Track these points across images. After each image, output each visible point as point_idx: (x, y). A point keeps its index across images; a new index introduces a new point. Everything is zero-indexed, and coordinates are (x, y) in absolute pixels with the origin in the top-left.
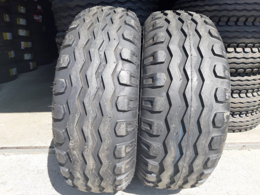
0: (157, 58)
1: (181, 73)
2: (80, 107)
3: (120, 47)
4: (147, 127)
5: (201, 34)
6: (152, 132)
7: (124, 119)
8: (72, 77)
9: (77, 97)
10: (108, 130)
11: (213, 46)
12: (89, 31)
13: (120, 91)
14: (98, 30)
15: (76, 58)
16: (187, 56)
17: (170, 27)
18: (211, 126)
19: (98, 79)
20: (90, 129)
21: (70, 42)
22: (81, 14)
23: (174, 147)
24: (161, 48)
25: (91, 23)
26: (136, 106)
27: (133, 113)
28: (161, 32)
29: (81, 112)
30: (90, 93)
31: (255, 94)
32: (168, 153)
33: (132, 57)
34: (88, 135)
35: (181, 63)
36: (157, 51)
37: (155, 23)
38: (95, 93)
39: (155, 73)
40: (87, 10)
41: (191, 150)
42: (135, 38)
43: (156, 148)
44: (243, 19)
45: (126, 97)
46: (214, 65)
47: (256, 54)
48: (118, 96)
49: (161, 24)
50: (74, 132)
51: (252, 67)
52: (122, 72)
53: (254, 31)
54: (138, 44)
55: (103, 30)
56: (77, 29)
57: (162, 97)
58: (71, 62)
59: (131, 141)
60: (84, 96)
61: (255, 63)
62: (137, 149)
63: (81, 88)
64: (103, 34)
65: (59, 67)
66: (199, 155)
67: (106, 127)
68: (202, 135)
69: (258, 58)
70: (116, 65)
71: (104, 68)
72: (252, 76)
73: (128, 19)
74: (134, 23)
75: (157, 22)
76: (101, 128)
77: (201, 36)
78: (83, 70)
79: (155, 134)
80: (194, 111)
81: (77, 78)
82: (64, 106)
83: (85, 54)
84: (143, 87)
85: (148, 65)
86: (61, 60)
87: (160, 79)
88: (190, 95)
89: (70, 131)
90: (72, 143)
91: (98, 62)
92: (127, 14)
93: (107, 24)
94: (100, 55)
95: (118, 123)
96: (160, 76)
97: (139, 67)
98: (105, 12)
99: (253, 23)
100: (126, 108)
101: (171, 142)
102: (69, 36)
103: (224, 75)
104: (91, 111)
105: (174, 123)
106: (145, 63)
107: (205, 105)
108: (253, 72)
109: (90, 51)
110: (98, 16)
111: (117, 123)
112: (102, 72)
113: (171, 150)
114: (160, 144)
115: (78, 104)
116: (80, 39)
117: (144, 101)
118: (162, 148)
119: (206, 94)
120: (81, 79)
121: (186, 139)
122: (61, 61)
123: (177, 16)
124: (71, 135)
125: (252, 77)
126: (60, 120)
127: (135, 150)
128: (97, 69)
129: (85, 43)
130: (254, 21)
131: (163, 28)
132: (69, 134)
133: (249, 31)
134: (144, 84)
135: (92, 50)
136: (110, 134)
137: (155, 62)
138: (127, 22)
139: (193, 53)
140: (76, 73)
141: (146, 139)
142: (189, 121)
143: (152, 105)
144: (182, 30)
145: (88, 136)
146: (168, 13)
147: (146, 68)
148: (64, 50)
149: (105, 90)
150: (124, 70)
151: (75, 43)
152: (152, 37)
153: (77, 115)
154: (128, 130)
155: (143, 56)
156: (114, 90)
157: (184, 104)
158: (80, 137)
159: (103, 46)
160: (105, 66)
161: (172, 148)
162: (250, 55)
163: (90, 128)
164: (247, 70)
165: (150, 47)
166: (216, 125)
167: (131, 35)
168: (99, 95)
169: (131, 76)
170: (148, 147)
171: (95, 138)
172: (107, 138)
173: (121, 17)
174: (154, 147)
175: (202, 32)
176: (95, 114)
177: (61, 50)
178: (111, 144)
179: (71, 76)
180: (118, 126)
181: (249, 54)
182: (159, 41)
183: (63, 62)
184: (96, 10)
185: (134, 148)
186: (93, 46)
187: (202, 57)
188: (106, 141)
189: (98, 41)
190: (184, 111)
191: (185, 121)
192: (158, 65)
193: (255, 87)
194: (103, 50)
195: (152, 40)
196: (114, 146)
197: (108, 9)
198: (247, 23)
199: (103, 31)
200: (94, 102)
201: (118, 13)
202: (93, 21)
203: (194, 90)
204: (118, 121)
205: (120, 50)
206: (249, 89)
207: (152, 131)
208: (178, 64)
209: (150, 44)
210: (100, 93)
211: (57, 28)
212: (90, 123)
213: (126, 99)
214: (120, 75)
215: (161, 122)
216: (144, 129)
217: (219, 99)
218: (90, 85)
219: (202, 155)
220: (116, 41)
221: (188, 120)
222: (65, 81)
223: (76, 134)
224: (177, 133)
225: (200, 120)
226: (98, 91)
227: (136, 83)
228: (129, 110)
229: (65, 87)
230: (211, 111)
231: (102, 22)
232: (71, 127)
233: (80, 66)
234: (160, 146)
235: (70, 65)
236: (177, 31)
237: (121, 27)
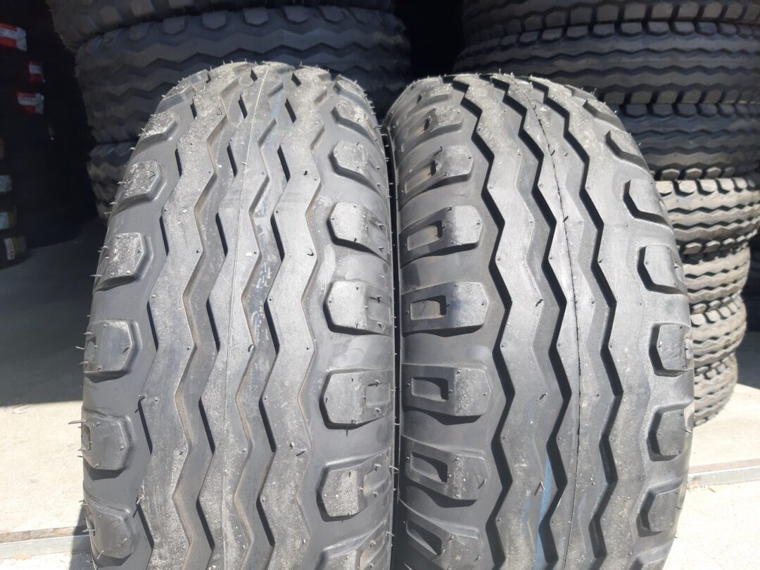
0: (451, 231)
1: (536, 280)
2: (189, 423)
3: (325, 201)
4: (429, 471)
5: (585, 147)
6: (450, 490)
7: (350, 456)
8: (156, 312)
9: (177, 384)
10: (293, 502)
11: (627, 186)
12: (213, 145)
13: (335, 355)
14: (247, 141)
15: (170, 245)
16: (552, 221)
17: (485, 128)
18: (646, 456)
19: (254, 314)
20: (227, 503)
21: (147, 187)
22: (181, 89)
23: (527, 537)
24: (462, 195)
25: (220, 118)
26: (389, 400)
27: (380, 429)
28: (454, 143)
29: (194, 439)
30: (225, 370)
31: (713, 315)
32: (507, 560)
33: (367, 231)
34: (221, 523)
35: (533, 246)
36: (451, 209)
37: (432, 112)
38: (244, 368)
39: (450, 281)
40: (199, 77)
41: (584, 544)
42: (373, 166)
43: (463, 547)
44: (668, 97)
45: (355, 375)
46: (637, 249)
47: (711, 196)
48: (328, 371)
49: (452, 118)
50: (167, 515)
51: (703, 237)
52: (339, 286)
53: (703, 131)
54: (383, 186)
55: (261, 142)
56: (171, 139)
57: (478, 363)
58: (152, 257)
59: (374, 527)
60: (203, 382)
61: (709, 223)
63: (190, 351)
64: (263, 154)
65: (106, 278)
66: (608, 558)
67: (289, 493)
68: (620, 489)
69: (718, 210)
70: (314, 261)
71: (274, 276)
72: (701, 261)
73: (342, 103)
74: (365, 116)
75: (437, 113)
76: (267, 497)
77: (589, 154)
78: (195, 285)
79: (459, 496)
80: (590, 409)
81: (175, 316)
82: (129, 419)
83: (203, 228)
84: (409, 331)
85: (422, 254)
86: (116, 251)
87: (467, 302)
88: (575, 357)
89: (153, 512)
90: (161, 557)
91: (249, 254)
92: (338, 89)
93: (274, 123)
94: (257, 229)
95: (331, 473)
96: (469, 291)
97: (389, 264)
98: (262, 81)
99: (697, 105)
100: (356, 417)
101: (514, 522)
102: (142, 166)
103: (673, 281)
104: (231, 435)
105: (525, 455)
106: (409, 249)
107: (624, 387)
108: (705, 251)
109: (221, 216)
110: (243, 96)
111: (325, 472)
112: (267, 290)
113: (516, 550)
114: (477, 530)
115: (181, 411)
116: (180, 174)
117: (413, 381)
118: (484, 543)
119: (626, 350)
120: (189, 318)
121: (567, 509)
122: (115, 255)
123: (498, 92)
124: (156, 528)
125: (703, 267)
126: (114, 474)
128: (247, 280)
129: (201, 190)
130: (701, 100)
131: (459, 132)
132: (150, 525)
133: (688, 130)
134: (412, 318)
135: (227, 214)
136: (302, 514)
137: (448, 246)
138: (343, 116)
139: (568, 210)
140: (171, 296)
141: (426, 514)
142: (574, 446)
143: (445, 394)
144: (524, 136)
145: (221, 529)
146: (466, 82)
147: (415, 266)
148: (124, 213)
149: (280, 354)
150: (342, 278)
151: (164, 190)
152: (429, 162)
153: (177, 453)
154: (367, 490)
155: (402, 226)
156: (312, 350)
157: (555, 385)
158: (191, 532)
159: (267, 198)
160: (276, 270)
161: (521, 542)
162: (696, 201)
163: (229, 497)
164: (689, 246)
165: (422, 195)
166: (662, 453)
167: (359, 155)
168: (257, 373)
169: (369, 298)
170: (436, 541)
171: (247, 535)
172: (291, 530)
173: (319, 99)
174: (455, 542)
175: (587, 141)
176: (247, 444)
177: (114, 214)
178: (305, 548)
179: (152, 309)
180: (329, 481)
181: (693, 198)
182: (452, 175)
183: (122, 259)
184: (232, 74)
185: (384, 548)
186: (232, 200)
187: (598, 223)
188: (289, 541)
189: (249, 181)
190: (555, 412)
191: (562, 447)
192: (456, 255)
193: (711, 296)
194: (265, 211)
195: (428, 171)
196: (318, 556)
197: (274, 72)
198: (681, 107)
199: (263, 147)
200: (241, 400)
201: (308, 85)
202: (227, 111)
203: (584, 337)
204: (329, 464)
205: (327, 208)
206: (696, 302)
207: (447, 486)
208: (524, 248)
209: (421, 182)
210: (263, 365)
211: (94, 133)
212: (226, 480)
213: (355, 382)
214: (331, 296)
215: (480, 454)
216: (417, 480)
217: (665, 363)
218: (223, 340)
219: (621, 557)
220: (310, 177)
221: (571, 443)
222: (132, 327)
223: (174, 523)
224: (535, 490)
225: (611, 437)
226: (254, 359)
227: (387, 322)
228: (365, 420)
229: (129, 351)
230: (643, 404)
231: (258, 117)
232: (157, 499)
233: (185, 272)
234: (479, 536)
235: (148, 267)
236: (510, 141)
237: (322, 131)
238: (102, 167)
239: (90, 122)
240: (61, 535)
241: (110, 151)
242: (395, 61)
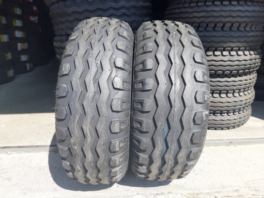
0: (146, 65)
1: (166, 79)
2: (80, 109)
3: (114, 57)
4: (138, 125)
5: (184, 44)
6: (142, 129)
7: (118, 119)
8: (73, 83)
9: (77, 100)
10: (104, 128)
11: (194, 54)
12: (87, 42)
13: (115, 95)
14: (95, 41)
15: (76, 67)
16: (172, 63)
17: (158, 38)
18: (192, 124)
19: (95, 84)
20: (88, 127)
21: (71, 52)
22: (80, 26)
23: (161, 142)
24: (150, 56)
25: (89, 35)
26: (128, 107)
27: (125, 114)
28: (149, 42)
29: (81, 113)
30: (88, 97)
31: (242, 94)
32: (156, 147)
33: (124, 65)
34: (87, 132)
35: (166, 69)
36: (146, 60)
37: (145, 33)
38: (93, 97)
39: (145, 78)
40: (85, 22)
41: (175, 145)
42: (127, 48)
43: (145, 143)
44: (228, 25)
45: (120, 99)
46: (194, 71)
47: (241, 56)
48: (113, 98)
49: (150, 35)
50: (75, 130)
51: (238, 69)
52: (116, 78)
53: (239, 36)
54: (130, 53)
55: (99, 41)
56: (77, 40)
57: (151, 99)
58: (72, 70)
59: (124, 137)
60: (83, 100)
61: (240, 65)
62: (130, 144)
63: (81, 92)
64: (99, 44)
65: (61, 74)
66: (182, 149)
67: (103, 126)
68: (184, 131)
69: (243, 61)
70: (110, 72)
71: (100, 75)
72: (238, 77)
73: (121, 30)
74: (127, 34)
76: (98, 127)
77: (184, 46)
78: (82, 77)
79: (144, 131)
80: (177, 110)
81: (77, 84)
82: (66, 108)
83: (84, 63)
84: (134, 91)
85: (138, 71)
86: (63, 68)
87: (148, 84)
88: (174, 98)
89: (71, 129)
90: (73, 140)
91: (95, 70)
92: (121, 26)
93: (102, 36)
94: (97, 64)
95: (113, 122)
96: (149, 81)
97: (130, 73)
98: (100, 24)
99: (238, 28)
100: (119, 109)
101: (158, 137)
102: (69, 47)
103: (203, 80)
104: (90, 112)
105: (160, 121)
106: (136, 70)
107: (186, 106)
108: (239, 74)
109: (88, 60)
110: (95, 28)
111: (112, 122)
112: (98, 79)
113: (158, 145)
114: (149, 139)
115: (78, 106)
116: (79, 49)
117: (135, 103)
118: (151, 143)
119: (187, 97)
120: (80, 84)
121: (171, 135)
122: (63, 69)
123: (165, 27)
124: (72, 133)
126: (63, 120)
127: (128, 146)
128: (94, 76)
129: (83, 53)
130: (239, 26)
131: (152, 39)
132: (71, 132)
133: (234, 36)
134: (135, 87)
135: (90, 60)
136: (106, 131)
137: (145, 69)
138: (121, 34)
139: (177, 61)
140: (76, 79)
141: (137, 135)
142: (173, 120)
143: (142, 106)
144: (168, 41)
145: (87, 134)
146: (156, 24)
147: (137, 74)
148: (65, 59)
149: (101, 94)
150: (117, 76)
151: (75, 54)
152: (142, 47)
153: (77, 115)
154: (122, 127)
155: (135, 64)
156: (109, 93)
157: (169, 105)
158: (80, 134)
159: (99, 56)
160: (101, 74)
161: (159, 142)
163: (89, 126)
164: (233, 72)
165: (140, 56)
166: (196, 123)
167: (124, 45)
168: (96, 98)
169: (124, 82)
170: (139, 142)
171: (93, 135)
172: (103, 135)
173: (115, 29)
174: (143, 142)
175: (185, 42)
176: (93, 114)
177: (63, 59)
178: (106, 139)
179: (72, 82)
180: (112, 124)
181: (235, 57)
182: (147, 51)
183: (65, 70)
184: (93, 22)
185: (127, 143)
186: (91, 56)
187: (184, 64)
188: (103, 137)
189: (95, 52)
190: (169, 111)
191: (170, 120)
192: (147, 72)
194: (99, 59)
195: (142, 49)
196: (110, 142)
197: (104, 21)
198: (232, 28)
199: (99, 42)
200: (92, 104)
201: (112, 25)
202: (91, 33)
203: (177, 93)
204: (112, 120)
205: (114, 59)
207: (142, 128)
208: (164, 70)
209: (140, 52)
210: (97, 96)
212: (88, 122)
213: (119, 101)
214: (114, 81)
215: (150, 121)
216: (135, 127)
217: (198, 101)
218: (88, 90)
219: (185, 149)
220: (110, 51)
221: (172, 119)
222: (67, 86)
223: (76, 132)
224: (163, 130)
225: (182, 118)
226: (95, 95)
227: (128, 88)
228: (121, 111)
229: (66, 91)
230: (191, 110)
231: (98, 34)
232: (72, 126)
233: (80, 73)
234: (149, 141)
235: (71, 72)
236: (164, 42)
237: (115, 38)
238: (58, 43)
239: (54, 29)
240: (46, 147)
241: (60, 38)
242: (146, 11)
